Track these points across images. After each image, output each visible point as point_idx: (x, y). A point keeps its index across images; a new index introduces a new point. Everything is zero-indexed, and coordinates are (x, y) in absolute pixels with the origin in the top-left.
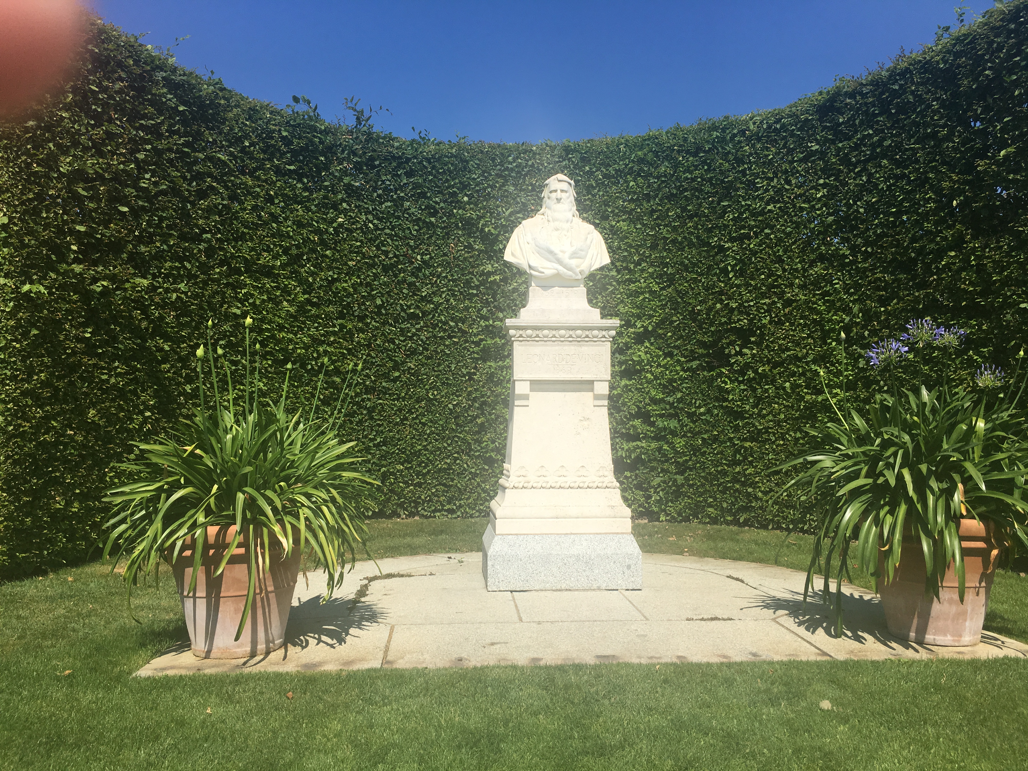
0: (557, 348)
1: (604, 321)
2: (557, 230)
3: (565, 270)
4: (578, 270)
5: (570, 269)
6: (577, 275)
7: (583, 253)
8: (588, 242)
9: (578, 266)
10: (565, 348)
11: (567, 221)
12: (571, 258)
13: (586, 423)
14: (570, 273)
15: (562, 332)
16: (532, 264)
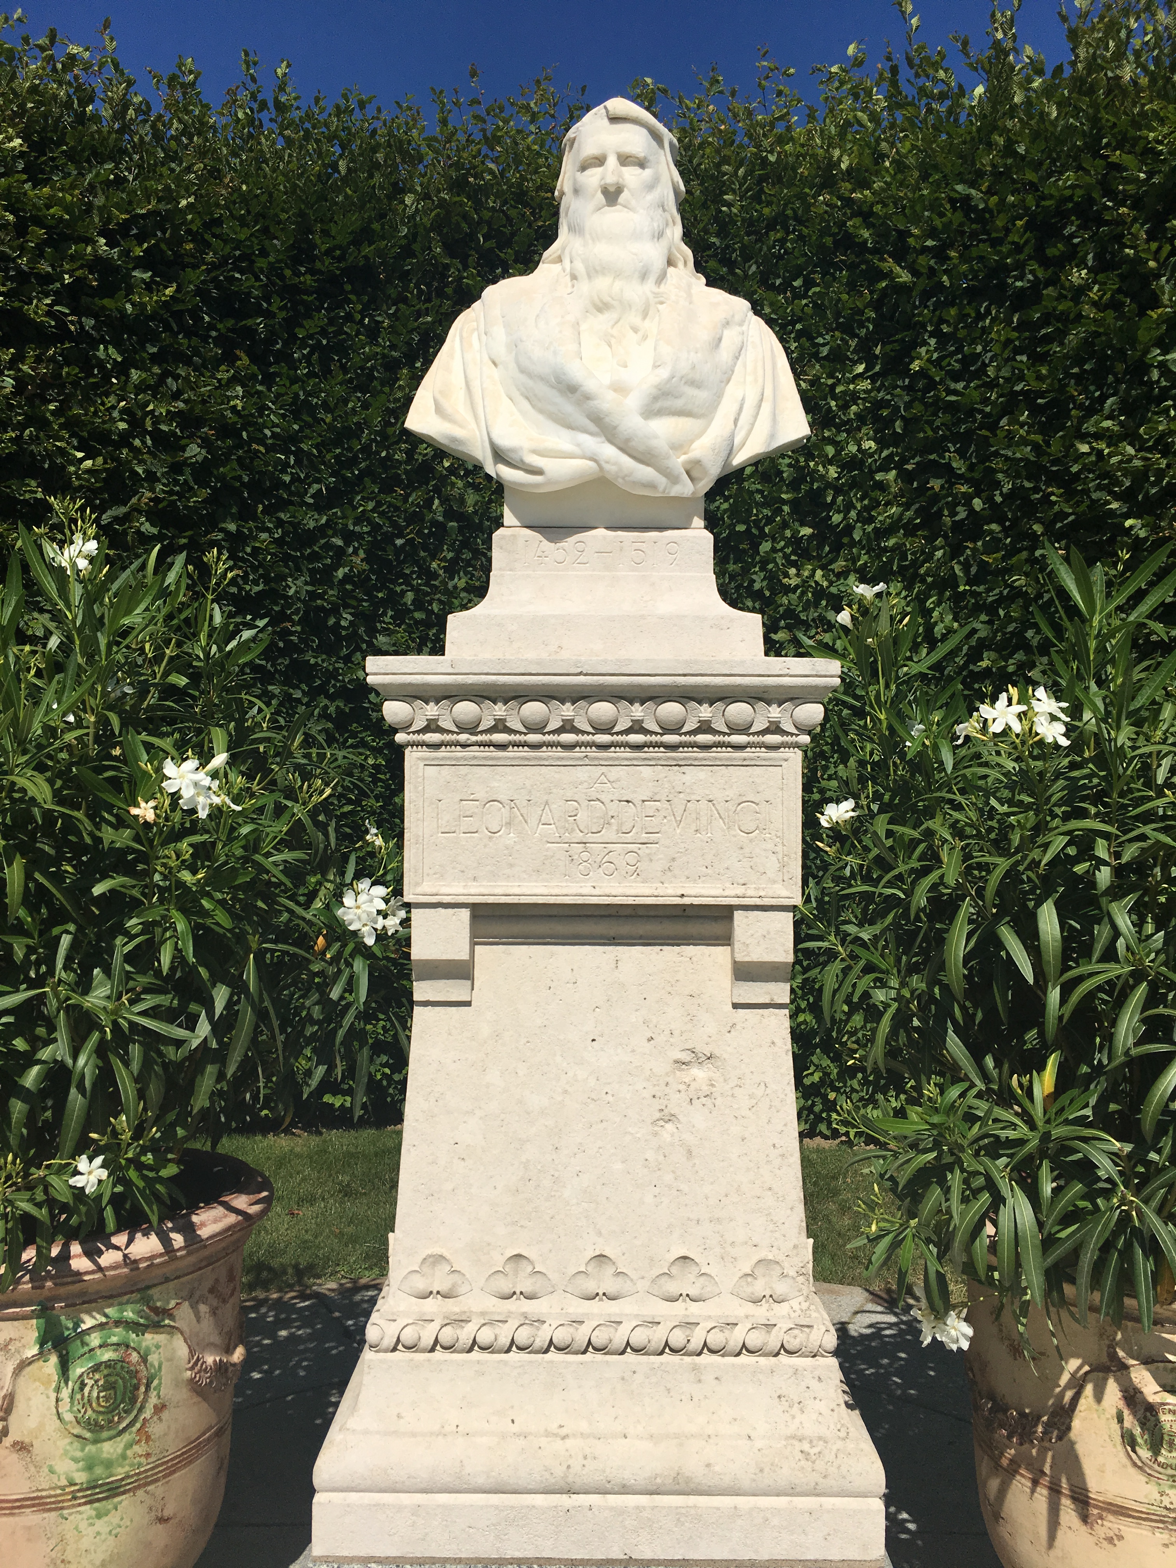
0: (582, 773)
1: (777, 664)
2: (602, 307)
3: (626, 461)
4: (679, 461)
5: (644, 457)
6: (674, 480)
7: (702, 396)
8: (725, 354)
9: (678, 447)
10: (615, 773)
11: (644, 276)
12: (651, 411)
13: (699, 1074)
14: (646, 472)
15: (603, 710)
16: (504, 441)
